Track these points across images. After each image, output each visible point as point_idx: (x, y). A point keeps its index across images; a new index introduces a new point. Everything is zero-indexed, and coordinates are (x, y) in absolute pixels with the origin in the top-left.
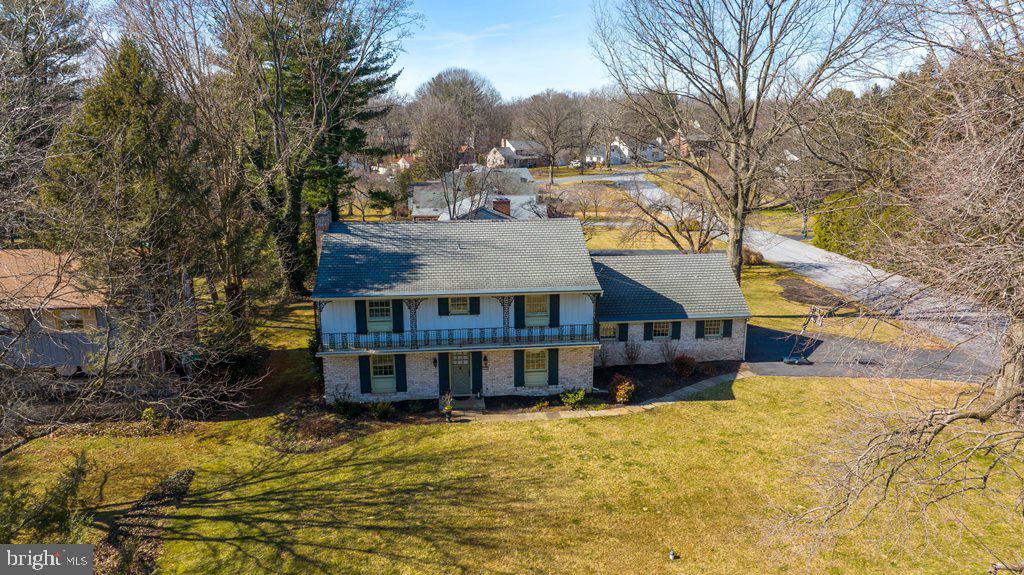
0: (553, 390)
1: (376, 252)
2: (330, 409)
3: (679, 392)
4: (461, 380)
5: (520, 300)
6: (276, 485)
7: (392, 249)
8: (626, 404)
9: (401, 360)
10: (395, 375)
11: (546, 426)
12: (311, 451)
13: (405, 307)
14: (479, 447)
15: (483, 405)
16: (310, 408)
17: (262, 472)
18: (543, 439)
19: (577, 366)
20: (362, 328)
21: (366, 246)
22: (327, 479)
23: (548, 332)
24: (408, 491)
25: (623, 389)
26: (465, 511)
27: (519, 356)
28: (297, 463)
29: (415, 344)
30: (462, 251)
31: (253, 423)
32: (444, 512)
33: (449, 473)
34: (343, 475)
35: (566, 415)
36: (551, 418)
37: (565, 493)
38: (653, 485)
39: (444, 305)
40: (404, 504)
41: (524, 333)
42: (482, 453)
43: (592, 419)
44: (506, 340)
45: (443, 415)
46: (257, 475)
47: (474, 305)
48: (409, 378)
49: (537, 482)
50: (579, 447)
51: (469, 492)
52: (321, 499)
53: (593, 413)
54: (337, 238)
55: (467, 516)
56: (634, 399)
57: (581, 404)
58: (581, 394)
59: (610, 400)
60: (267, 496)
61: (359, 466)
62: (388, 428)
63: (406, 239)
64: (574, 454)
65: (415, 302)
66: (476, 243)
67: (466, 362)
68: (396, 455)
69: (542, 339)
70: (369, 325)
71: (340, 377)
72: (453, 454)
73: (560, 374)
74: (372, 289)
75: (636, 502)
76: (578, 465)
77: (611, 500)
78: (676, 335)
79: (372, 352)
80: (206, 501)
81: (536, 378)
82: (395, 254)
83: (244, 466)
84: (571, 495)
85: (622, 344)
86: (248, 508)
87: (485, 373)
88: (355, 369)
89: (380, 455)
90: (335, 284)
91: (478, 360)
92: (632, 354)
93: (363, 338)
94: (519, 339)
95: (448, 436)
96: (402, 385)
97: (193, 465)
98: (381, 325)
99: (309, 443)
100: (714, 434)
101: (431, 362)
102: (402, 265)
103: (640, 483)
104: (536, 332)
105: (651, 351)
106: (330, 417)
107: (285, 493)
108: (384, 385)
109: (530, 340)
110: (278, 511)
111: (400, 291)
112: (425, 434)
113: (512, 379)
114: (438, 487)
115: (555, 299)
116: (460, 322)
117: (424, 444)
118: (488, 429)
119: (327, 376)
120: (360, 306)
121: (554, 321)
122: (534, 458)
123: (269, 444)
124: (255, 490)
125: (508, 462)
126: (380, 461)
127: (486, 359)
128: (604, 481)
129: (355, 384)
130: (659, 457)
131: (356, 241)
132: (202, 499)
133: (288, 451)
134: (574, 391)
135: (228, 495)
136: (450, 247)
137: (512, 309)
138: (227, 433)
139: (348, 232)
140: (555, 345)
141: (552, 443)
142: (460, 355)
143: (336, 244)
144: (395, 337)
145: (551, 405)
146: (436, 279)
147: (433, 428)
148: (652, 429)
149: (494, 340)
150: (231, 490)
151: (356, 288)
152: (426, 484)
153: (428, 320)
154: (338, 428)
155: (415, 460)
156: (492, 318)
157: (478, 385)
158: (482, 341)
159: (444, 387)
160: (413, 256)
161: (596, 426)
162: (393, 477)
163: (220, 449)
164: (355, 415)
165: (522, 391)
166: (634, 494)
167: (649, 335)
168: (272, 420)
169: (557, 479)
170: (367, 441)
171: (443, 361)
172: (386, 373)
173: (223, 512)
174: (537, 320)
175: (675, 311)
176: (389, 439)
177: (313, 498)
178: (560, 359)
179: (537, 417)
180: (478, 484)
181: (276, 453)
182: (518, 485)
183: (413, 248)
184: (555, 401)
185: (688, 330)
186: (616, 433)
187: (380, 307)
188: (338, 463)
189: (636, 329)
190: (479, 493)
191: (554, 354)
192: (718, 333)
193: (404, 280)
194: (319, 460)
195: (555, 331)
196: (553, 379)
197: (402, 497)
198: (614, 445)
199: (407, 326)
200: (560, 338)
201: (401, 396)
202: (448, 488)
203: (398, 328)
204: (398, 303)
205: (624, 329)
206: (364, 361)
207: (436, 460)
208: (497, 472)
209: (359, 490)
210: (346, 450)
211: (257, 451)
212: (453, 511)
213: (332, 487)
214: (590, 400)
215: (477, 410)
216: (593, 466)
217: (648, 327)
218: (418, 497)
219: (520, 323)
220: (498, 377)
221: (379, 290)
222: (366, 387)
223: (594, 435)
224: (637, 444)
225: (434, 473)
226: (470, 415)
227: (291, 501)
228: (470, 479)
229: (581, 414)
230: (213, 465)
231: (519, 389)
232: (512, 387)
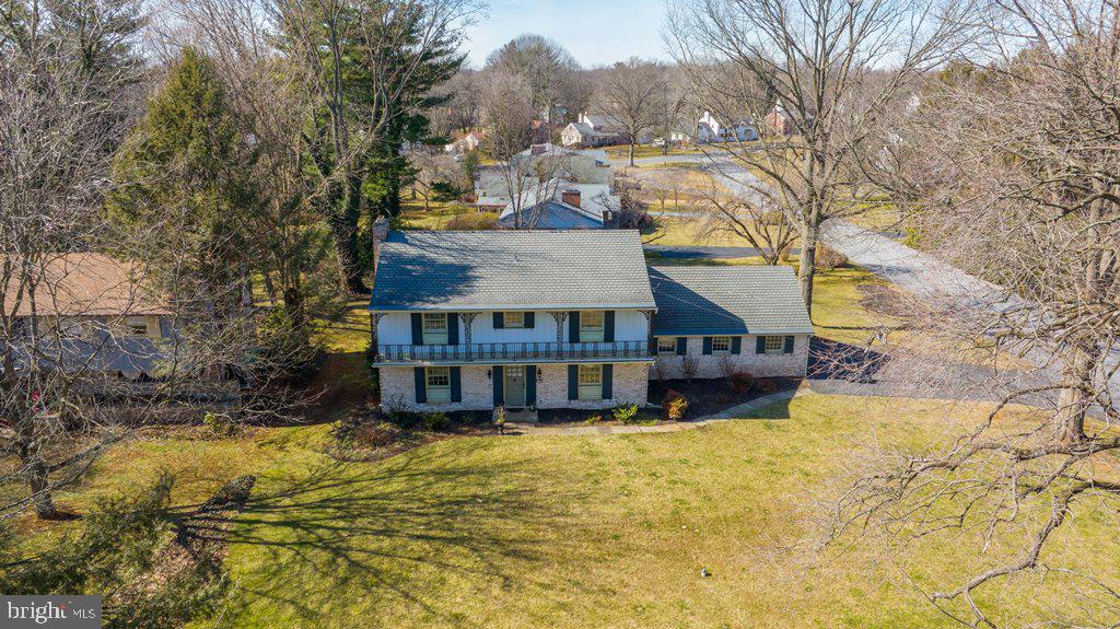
0: (607, 404)
1: (432, 263)
2: (382, 417)
3: (733, 409)
4: (515, 392)
5: (574, 316)
6: (333, 493)
7: (450, 260)
8: (678, 420)
9: (456, 372)
10: (449, 386)
11: (597, 441)
12: (366, 460)
13: (460, 321)
14: (528, 461)
15: (536, 418)
16: (366, 417)
17: (319, 480)
18: (592, 455)
19: (632, 381)
20: (417, 339)
21: (423, 257)
22: (380, 488)
23: (602, 347)
24: (458, 503)
25: (676, 406)
26: (511, 524)
27: (573, 370)
28: (353, 471)
29: (469, 357)
30: (519, 264)
31: (312, 429)
32: (491, 524)
33: (498, 486)
34: (397, 485)
35: (618, 429)
36: (602, 433)
37: (608, 509)
38: (695, 504)
39: (499, 319)
40: (453, 515)
41: (578, 347)
42: (531, 467)
43: (643, 435)
44: (560, 355)
45: (496, 427)
46: (314, 482)
47: (529, 319)
48: (464, 389)
49: (582, 497)
50: (627, 464)
51: (516, 505)
52: (375, 507)
53: (645, 428)
54: (395, 247)
55: (512, 528)
56: (686, 416)
57: (634, 420)
58: (634, 410)
59: (663, 415)
60: (324, 504)
61: (412, 476)
62: (442, 438)
63: (463, 250)
64: (620, 470)
65: (470, 316)
66: (533, 255)
67: (520, 375)
68: (448, 467)
69: (596, 354)
70: (424, 336)
71: (396, 386)
72: (503, 467)
73: (614, 388)
74: (427, 302)
75: (676, 520)
76: (623, 481)
77: (652, 518)
78: (736, 349)
79: (427, 364)
80: (267, 506)
81: (590, 393)
82: (452, 265)
83: (302, 473)
84: (614, 511)
85: (681, 357)
86: (306, 514)
87: (539, 386)
88: (411, 379)
89: (433, 466)
90: (391, 297)
91: (532, 374)
92: (689, 368)
93: (418, 349)
94: (572, 354)
95: (499, 449)
96: (456, 396)
97: (254, 471)
98: (436, 337)
99: (365, 452)
100: (763, 454)
101: (485, 375)
102: (457, 277)
103: (682, 502)
104: (590, 347)
105: (709, 366)
106: (385, 426)
107: (340, 501)
108: (439, 397)
109: (583, 354)
110: (334, 519)
111: (455, 304)
112: (477, 446)
113: (566, 393)
114: (487, 500)
115: (610, 316)
116: (514, 336)
117: (476, 456)
118: (538, 442)
119: (384, 386)
120: (416, 320)
121: (609, 336)
122: (582, 473)
123: (326, 451)
124: (313, 497)
125: (555, 476)
126: (433, 472)
127: (540, 372)
128: (649, 499)
129: (410, 394)
130: (704, 476)
131: (413, 252)
132: (262, 505)
133: (344, 459)
134: (628, 407)
135: (287, 501)
136: (507, 259)
137: (566, 324)
138: (286, 440)
139: (406, 241)
140: (609, 361)
141: (601, 459)
142: (515, 369)
143: (393, 255)
144: (450, 349)
145: (603, 419)
146: (490, 292)
147: (486, 440)
148: (701, 447)
149: (548, 355)
150: (291, 496)
151: (412, 300)
152: (475, 496)
153: (483, 333)
154: (393, 438)
155: (467, 472)
156: (546, 333)
157: (532, 398)
158: (536, 355)
159: (498, 399)
160: (470, 268)
161: (646, 443)
162: (444, 488)
163: (279, 455)
164: (409, 424)
165: (575, 405)
166: (675, 513)
167: (708, 349)
168: (329, 427)
169: (602, 495)
170: (421, 451)
171: (497, 374)
172: (441, 384)
173: (281, 518)
174: (592, 335)
175: (736, 326)
176: (443, 450)
177: (367, 507)
178: (614, 374)
179: (588, 431)
180: (525, 498)
181: (334, 461)
182: (564, 499)
183: (470, 260)
184: (607, 415)
185: (748, 345)
186: (662, 450)
187: (435, 317)
188: (392, 473)
189: (695, 343)
190: (524, 507)
191: (608, 370)
192: (779, 348)
193: (459, 293)
194: (374, 469)
195: (609, 346)
196: (607, 394)
197: (452, 508)
198: (662, 462)
199: (462, 338)
200: (614, 353)
201: (456, 407)
202: (496, 501)
203: (453, 340)
204: (453, 317)
205: (682, 343)
206: (419, 372)
207: (486, 472)
208: (544, 487)
209: (412, 500)
210: (401, 459)
211: (315, 458)
212: (499, 523)
213: (386, 496)
214: (643, 415)
215: (530, 423)
216: (639, 482)
217: (707, 342)
218: (467, 508)
219: (574, 337)
220: (552, 391)
221: (434, 303)
222: (421, 397)
223: (643, 451)
224: (685, 462)
225: (483, 485)
226: (523, 428)
227: (346, 509)
228: (519, 493)
229: (633, 429)
230: (272, 471)
231: (572, 402)
232: (566, 400)
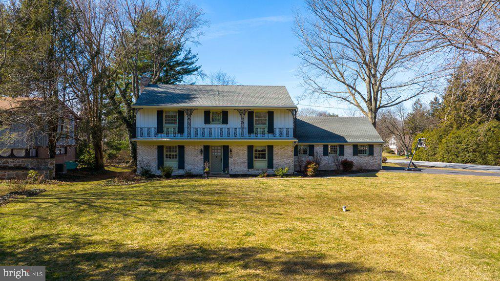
0: (270, 172)
1: (171, 93)
3: (345, 175)
4: (216, 164)
5: (250, 112)
9: (182, 149)
10: (178, 160)
11: (265, 181)
13: (185, 114)
19: (285, 157)
20: (160, 129)
21: (167, 92)
25: (310, 172)
26: (209, 197)
27: (250, 148)
29: (189, 135)
30: (220, 94)
32: (194, 197)
33: (202, 189)
36: (268, 179)
39: (207, 116)
43: (293, 180)
47: (224, 115)
48: (186, 161)
49: (256, 191)
51: (212, 193)
54: (152, 89)
56: (317, 176)
57: (287, 176)
58: (286, 170)
62: (170, 180)
66: (228, 92)
67: (220, 154)
68: (172, 185)
72: (206, 185)
73: (275, 162)
74: (167, 104)
75: (320, 197)
78: (342, 153)
79: (165, 141)
81: (260, 165)
82: (182, 94)
85: (311, 157)
87: (231, 160)
88: (155, 153)
90: (146, 103)
91: (226, 150)
96: (182, 166)
99: (121, 183)
101: (199, 152)
102: (184, 97)
105: (327, 162)
109: (256, 136)
110: (89, 197)
112: (191, 181)
113: (246, 164)
114: (193, 192)
115: (271, 114)
118: (229, 181)
120: (160, 113)
121: (270, 129)
122: (256, 187)
123: (97, 185)
126: (161, 186)
127: (231, 151)
129: (154, 164)
134: (283, 170)
136: (213, 93)
137: (246, 117)
138: (76, 184)
141: (268, 184)
142: (216, 147)
143: (150, 91)
145: (268, 176)
146: (203, 103)
149: (235, 137)
154: (140, 180)
157: (226, 167)
160: (192, 95)
167: (326, 153)
168: (103, 181)
169: (269, 191)
170: (156, 182)
171: (206, 150)
172: (173, 158)
175: (340, 139)
178: (275, 153)
179: (260, 179)
180: (219, 191)
185: (348, 150)
186: (305, 182)
187: (171, 118)
188: (135, 187)
189: (319, 149)
191: (271, 149)
192: (366, 153)
196: (270, 165)
197: (170, 193)
200: (274, 136)
201: (181, 172)
202: (199, 192)
203: (181, 130)
204: (181, 113)
205: (312, 147)
206: (160, 148)
207: (195, 186)
210: (142, 184)
211: (89, 186)
212: (201, 197)
213: (127, 191)
214: (292, 175)
215: (225, 177)
216: (293, 188)
217: (326, 147)
218: (180, 193)
220: (238, 163)
221: (171, 104)
222: (161, 165)
225: (192, 189)
226: (220, 178)
227: (99, 194)
229: (286, 179)
231: (250, 170)
232: (246, 169)
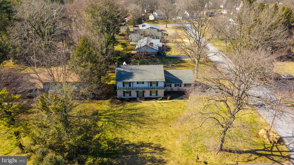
0: (157, 97)
1: (126, 72)
2: (117, 99)
3: (179, 98)
4: (140, 95)
5: (151, 82)
6: (112, 113)
7: (128, 71)
9: (130, 92)
11: (155, 104)
12: (116, 107)
13: (131, 83)
14: (143, 107)
15: (144, 99)
16: (115, 99)
17: (109, 111)
18: (154, 106)
19: (161, 93)
21: (124, 71)
22: (119, 112)
23: (156, 87)
24: (132, 115)
25: (168, 98)
26: (141, 118)
27: (151, 91)
28: (114, 109)
29: (133, 89)
30: (141, 72)
31: (106, 101)
32: (137, 118)
33: (138, 112)
34: (122, 112)
35: (158, 102)
36: (156, 102)
37: (156, 116)
38: (170, 115)
39: (138, 83)
40: (131, 117)
41: (151, 87)
42: (143, 108)
43: (163, 103)
44: (149, 89)
45: (137, 101)
46: (108, 111)
47: (143, 83)
48: (132, 94)
49: (152, 114)
50: (159, 108)
51: (141, 115)
52: (119, 115)
53: (163, 101)
54: (119, 69)
55: (141, 119)
56: (170, 99)
57: (161, 100)
58: (161, 98)
59: (166, 99)
60: (111, 115)
61: (124, 110)
62: (128, 103)
63: (131, 69)
64: (158, 109)
65: (133, 82)
66: (144, 70)
68: (130, 108)
69: (155, 88)
70: (125, 85)
71: (120, 94)
72: (139, 109)
74: (126, 80)
75: (167, 118)
76: (159, 111)
77: (163, 117)
78: (181, 86)
79: (126, 90)
80: (102, 115)
81: (154, 95)
82: (129, 72)
83: (106, 109)
84: (157, 116)
85: (170, 87)
86: (108, 116)
87: (145, 94)
88: (122, 93)
89: (127, 108)
90: (119, 79)
91: (144, 92)
92: (172, 89)
93: (124, 88)
94: (151, 88)
95: (138, 105)
96: (130, 95)
97: (98, 109)
98: (127, 86)
99: (116, 106)
100: (182, 107)
101: (135, 92)
102: (130, 75)
103: (168, 115)
104: (154, 87)
105: (175, 89)
106: (118, 101)
107: (113, 114)
108: (127, 95)
109: (152, 89)
110: (113, 117)
111: (130, 80)
112: (134, 105)
114: (137, 114)
115: (157, 82)
116: (140, 86)
117: (134, 107)
118: (145, 104)
119: (118, 94)
120: (124, 83)
121: (157, 85)
122: (152, 110)
123: (109, 105)
124: (109, 113)
125: (147, 110)
126: (127, 109)
128: (163, 114)
129: (122, 95)
130: (172, 110)
131: (122, 70)
132: (100, 115)
133: (112, 107)
134: (160, 97)
135: (104, 114)
136: (139, 71)
137: (150, 84)
138: (101, 103)
139: (121, 67)
140: (157, 90)
141: (155, 107)
142: (141, 91)
143: (119, 70)
144: (129, 87)
145: (156, 100)
146: (137, 78)
147: (136, 103)
148: (172, 105)
149: (146, 88)
150: (105, 113)
151: (123, 80)
152: (135, 114)
153: (135, 85)
154: (120, 103)
155: (133, 109)
156: (146, 85)
157: (143, 96)
158: (144, 89)
159: (138, 96)
160: (133, 73)
161: (163, 104)
162: (130, 112)
163: (101, 106)
164: (123, 100)
165: (151, 97)
166: (167, 117)
167: (175, 86)
168: (108, 101)
169: (155, 113)
170: (125, 106)
171: (137, 92)
172: (128, 93)
173: (104, 117)
174: (154, 85)
175: (181, 82)
176: (129, 105)
177: (118, 115)
179: (153, 102)
180: (143, 114)
181: (111, 107)
182: (149, 114)
183: (133, 71)
184: (156, 99)
185: (183, 85)
186: (166, 105)
187: (127, 83)
188: (121, 109)
189: (173, 85)
190: (143, 115)
191: (157, 91)
192: (188, 86)
193: (131, 78)
194: (118, 109)
195: (157, 87)
196: (157, 95)
197: (131, 116)
198: (165, 108)
199: (131, 86)
201: (130, 97)
202: (138, 114)
204: (130, 83)
205: (171, 85)
206: (124, 92)
207: (136, 109)
208: (146, 112)
209: (124, 114)
210: (122, 107)
211: (108, 107)
212: (139, 118)
213: (120, 114)
214: (164, 98)
215: (143, 100)
216: (161, 111)
217: (175, 85)
218: (134, 116)
219: (151, 85)
220: (147, 94)
221: (127, 80)
222: (124, 95)
223: (162, 106)
224: (169, 108)
225: (136, 112)
226: (142, 101)
227: (114, 115)
228: (142, 113)
229: (161, 101)
230: (101, 109)
232: (149, 96)
